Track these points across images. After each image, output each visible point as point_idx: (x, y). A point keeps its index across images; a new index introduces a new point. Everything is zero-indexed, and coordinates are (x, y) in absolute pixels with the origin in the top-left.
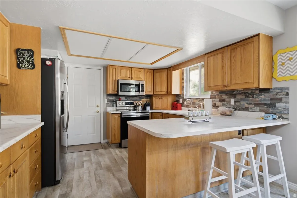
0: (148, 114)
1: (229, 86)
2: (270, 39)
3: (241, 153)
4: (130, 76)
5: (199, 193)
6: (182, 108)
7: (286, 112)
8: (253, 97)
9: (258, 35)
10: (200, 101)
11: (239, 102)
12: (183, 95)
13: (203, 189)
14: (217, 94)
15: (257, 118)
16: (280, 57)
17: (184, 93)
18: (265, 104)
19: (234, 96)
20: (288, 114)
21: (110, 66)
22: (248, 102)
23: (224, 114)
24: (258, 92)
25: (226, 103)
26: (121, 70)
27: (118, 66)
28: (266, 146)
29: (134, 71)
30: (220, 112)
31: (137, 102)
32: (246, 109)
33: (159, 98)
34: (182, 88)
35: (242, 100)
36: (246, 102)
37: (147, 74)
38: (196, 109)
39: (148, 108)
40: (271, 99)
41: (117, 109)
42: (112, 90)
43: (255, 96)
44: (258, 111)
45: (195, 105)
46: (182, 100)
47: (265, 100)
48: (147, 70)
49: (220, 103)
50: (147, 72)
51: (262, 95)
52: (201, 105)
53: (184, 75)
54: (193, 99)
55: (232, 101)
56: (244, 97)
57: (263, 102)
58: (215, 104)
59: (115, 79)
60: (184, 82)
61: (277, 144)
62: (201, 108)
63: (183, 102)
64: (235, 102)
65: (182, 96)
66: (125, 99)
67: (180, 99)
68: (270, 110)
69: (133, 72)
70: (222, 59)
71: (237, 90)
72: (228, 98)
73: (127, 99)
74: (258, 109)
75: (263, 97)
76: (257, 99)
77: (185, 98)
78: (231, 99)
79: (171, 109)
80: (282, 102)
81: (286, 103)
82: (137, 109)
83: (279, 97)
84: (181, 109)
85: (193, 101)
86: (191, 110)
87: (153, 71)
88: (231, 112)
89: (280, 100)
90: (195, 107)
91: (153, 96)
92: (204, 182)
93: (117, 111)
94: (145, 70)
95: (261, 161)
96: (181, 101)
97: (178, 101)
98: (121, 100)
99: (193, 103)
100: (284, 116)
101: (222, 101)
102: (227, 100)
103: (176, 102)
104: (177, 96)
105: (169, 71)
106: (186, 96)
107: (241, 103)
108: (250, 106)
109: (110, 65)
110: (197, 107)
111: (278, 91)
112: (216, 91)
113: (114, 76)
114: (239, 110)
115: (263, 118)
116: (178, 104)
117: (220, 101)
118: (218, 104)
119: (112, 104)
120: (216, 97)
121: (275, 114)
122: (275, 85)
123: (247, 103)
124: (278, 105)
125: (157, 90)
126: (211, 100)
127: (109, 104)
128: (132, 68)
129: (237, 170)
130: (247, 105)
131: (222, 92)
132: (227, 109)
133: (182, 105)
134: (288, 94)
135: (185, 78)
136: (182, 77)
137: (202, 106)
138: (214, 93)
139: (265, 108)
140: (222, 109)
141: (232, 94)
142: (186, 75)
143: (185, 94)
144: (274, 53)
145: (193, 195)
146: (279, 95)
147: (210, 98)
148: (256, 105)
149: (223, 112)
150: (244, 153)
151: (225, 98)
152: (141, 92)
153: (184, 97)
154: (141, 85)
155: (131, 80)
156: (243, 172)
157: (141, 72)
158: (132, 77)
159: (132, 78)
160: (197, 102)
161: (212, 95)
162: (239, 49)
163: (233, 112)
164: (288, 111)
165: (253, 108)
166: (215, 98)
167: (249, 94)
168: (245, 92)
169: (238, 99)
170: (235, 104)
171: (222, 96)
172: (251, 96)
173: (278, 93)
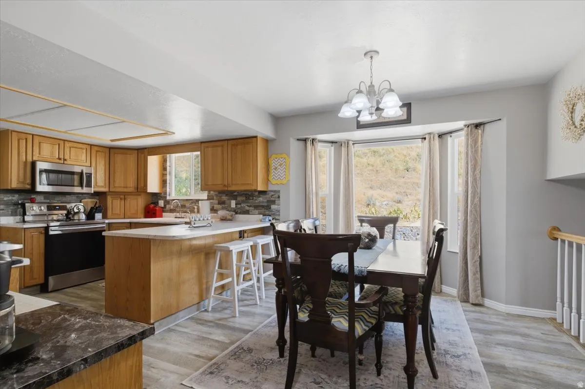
0: (104, 227)
1: (230, 187)
2: (267, 141)
3: (243, 251)
4: (61, 156)
5: (202, 303)
6: (164, 214)
7: (278, 213)
8: (253, 199)
9: (256, 137)
10: (192, 203)
11: (240, 204)
12: (166, 193)
13: (207, 298)
14: (216, 195)
15: (257, 221)
16: (274, 161)
17: (166, 190)
18: (263, 207)
19: (235, 198)
20: (279, 215)
21: (13, 133)
22: (249, 204)
23: (224, 219)
24: (257, 194)
25: (226, 206)
26: (40, 143)
27: (33, 135)
28: (262, 245)
29: (69, 148)
30: (219, 216)
31: (75, 206)
32: (247, 212)
33: (121, 199)
34: (164, 183)
35: (243, 202)
36: (247, 204)
37: (98, 155)
38: (187, 214)
39: (98, 216)
40: (268, 201)
41: (26, 220)
42: (19, 182)
43: (254, 198)
44: (257, 213)
45: (185, 209)
46: (163, 201)
47: (263, 202)
48: (96, 148)
49: (219, 205)
50: (97, 151)
51: (260, 197)
52: (194, 208)
53: (166, 164)
54: (182, 200)
55: (233, 204)
56: (244, 198)
57: (261, 204)
58: (213, 207)
59: (24, 160)
60: (166, 174)
61: (270, 243)
62: (194, 212)
63: (165, 205)
64: (236, 204)
65: (162, 195)
66: (45, 199)
67: (160, 200)
68: (267, 213)
69: (67, 150)
70: (223, 153)
71: (238, 192)
72: (228, 199)
73: (47, 199)
74: (257, 212)
75: (261, 199)
76: (256, 201)
77: (168, 198)
78: (232, 201)
79: (143, 216)
80: (275, 204)
81: (278, 205)
82: (75, 218)
83: (273, 199)
84: (161, 216)
85: (182, 204)
86: (180, 216)
87: (108, 149)
88: (232, 216)
89: (274, 202)
90: (186, 212)
91: (107, 194)
92: (208, 289)
93: (26, 223)
94: (92, 146)
95: (258, 273)
96: (161, 203)
97: (156, 203)
98: (36, 202)
99: (183, 206)
100: (277, 217)
101: (221, 203)
102: (227, 202)
103: (152, 205)
104: (154, 195)
105: (140, 154)
106: (169, 195)
107: (242, 205)
108: (251, 208)
109: (14, 131)
110: (188, 211)
111: (273, 193)
112: (214, 191)
113: (24, 154)
114: (240, 213)
115: (261, 221)
116: (157, 208)
117: (219, 203)
118: (217, 206)
119: (12, 209)
120: (215, 198)
121: (270, 216)
122: (271, 188)
123: (248, 206)
124: (273, 207)
125: (117, 185)
126: (208, 201)
127: (3, 210)
128: (66, 142)
129: (238, 275)
130: (247, 208)
131: (221, 192)
132: (228, 212)
133: (163, 210)
134: (279, 197)
135: (168, 168)
136: (163, 166)
137: (196, 210)
138: (212, 192)
139: (263, 211)
140: (222, 213)
141: (232, 195)
142: (170, 164)
143: (168, 193)
144: (269, 156)
145: (197, 305)
146: (273, 198)
147: (207, 200)
148: (256, 207)
149: (223, 217)
150: (245, 250)
151: (225, 199)
152: (86, 187)
153: (166, 197)
154: (86, 173)
155: (64, 164)
156: (244, 276)
157: (84, 151)
158: (66, 158)
159: (65, 160)
160: (188, 205)
161: (209, 195)
162: (239, 147)
163: (234, 216)
164: (279, 212)
165: (253, 211)
166: (213, 199)
167: (250, 196)
168: (245, 193)
169: (239, 201)
170: (236, 207)
171: (221, 196)
172: (251, 198)
173: (273, 195)
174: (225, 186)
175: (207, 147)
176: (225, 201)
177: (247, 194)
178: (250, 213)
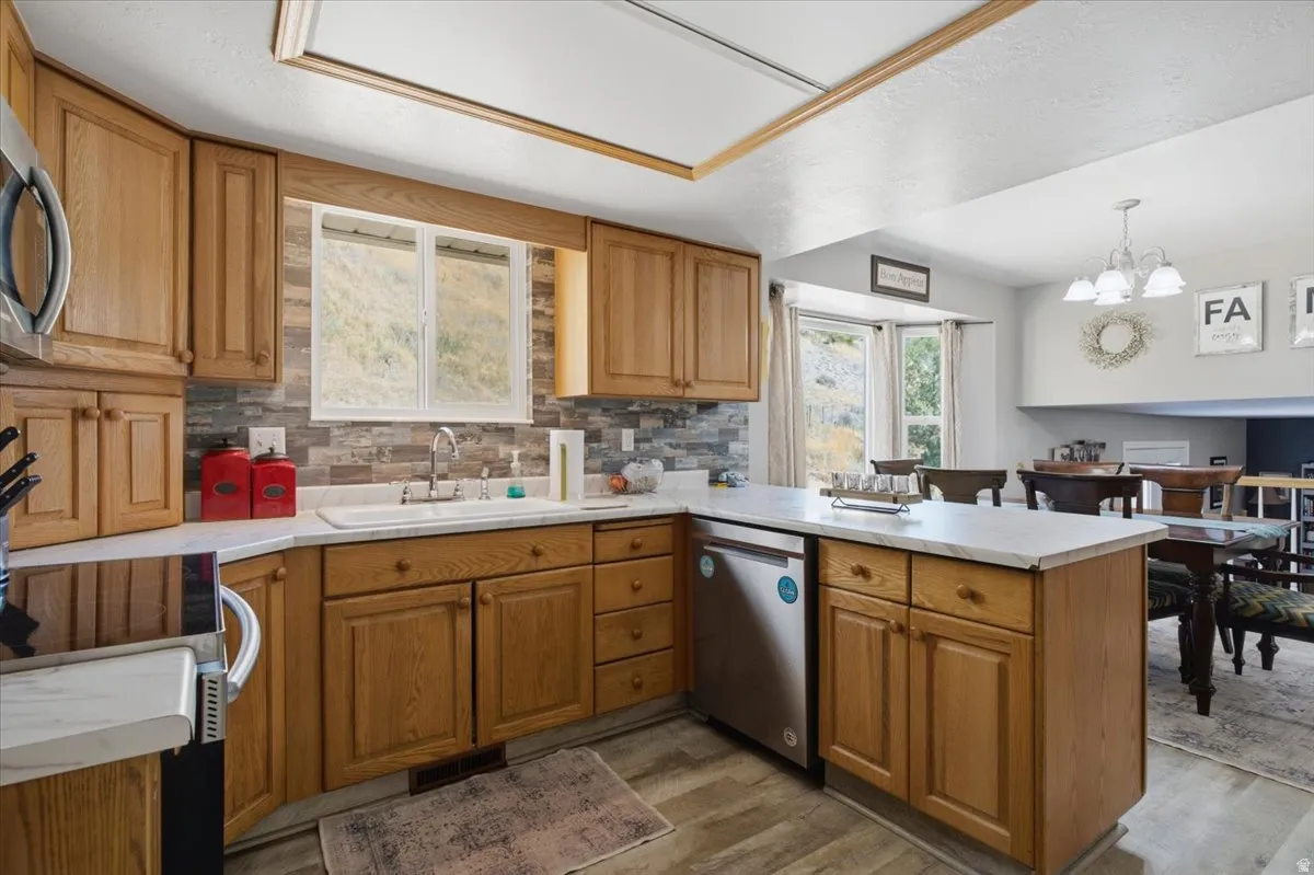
7: (744, 464)
8: (684, 426)
9: (758, 257)
11: (648, 440)
14: (565, 409)
18: (710, 446)
19: (632, 420)
20: (747, 467)
22: (673, 441)
24: (693, 410)
25: (604, 446)
35: (657, 432)
36: (668, 441)
40: (722, 432)
43: (688, 422)
44: (695, 465)
46: (279, 430)
47: (709, 434)
51: (702, 420)
55: (628, 438)
56: (661, 423)
57: (705, 440)
63: (296, 451)
64: (637, 441)
65: (281, 399)
68: (720, 463)
71: (642, 400)
72: (611, 426)
74: (694, 460)
75: (704, 425)
76: (693, 432)
78: (624, 431)
80: (737, 440)
81: (745, 441)
83: (734, 427)
89: (734, 435)
96: (271, 439)
97: (233, 442)
102: (608, 433)
107: (655, 443)
108: (679, 452)
120: (563, 419)
123: (671, 445)
124: (734, 447)
126: (538, 431)
130: (669, 451)
134: (746, 421)
138: (552, 401)
139: (710, 457)
141: (626, 411)
143: (314, 391)
146: (735, 423)
147: (533, 425)
148: (692, 448)
151: (601, 425)
153: (302, 410)
161: (542, 409)
164: (747, 460)
165: (684, 460)
166: (555, 422)
167: (675, 416)
168: (664, 406)
169: (645, 431)
170: (636, 448)
171: (585, 416)
172: (680, 423)
173: (731, 417)
174: (676, 384)
175: (618, 245)
176: (599, 431)
177: (668, 410)
178: (678, 466)
